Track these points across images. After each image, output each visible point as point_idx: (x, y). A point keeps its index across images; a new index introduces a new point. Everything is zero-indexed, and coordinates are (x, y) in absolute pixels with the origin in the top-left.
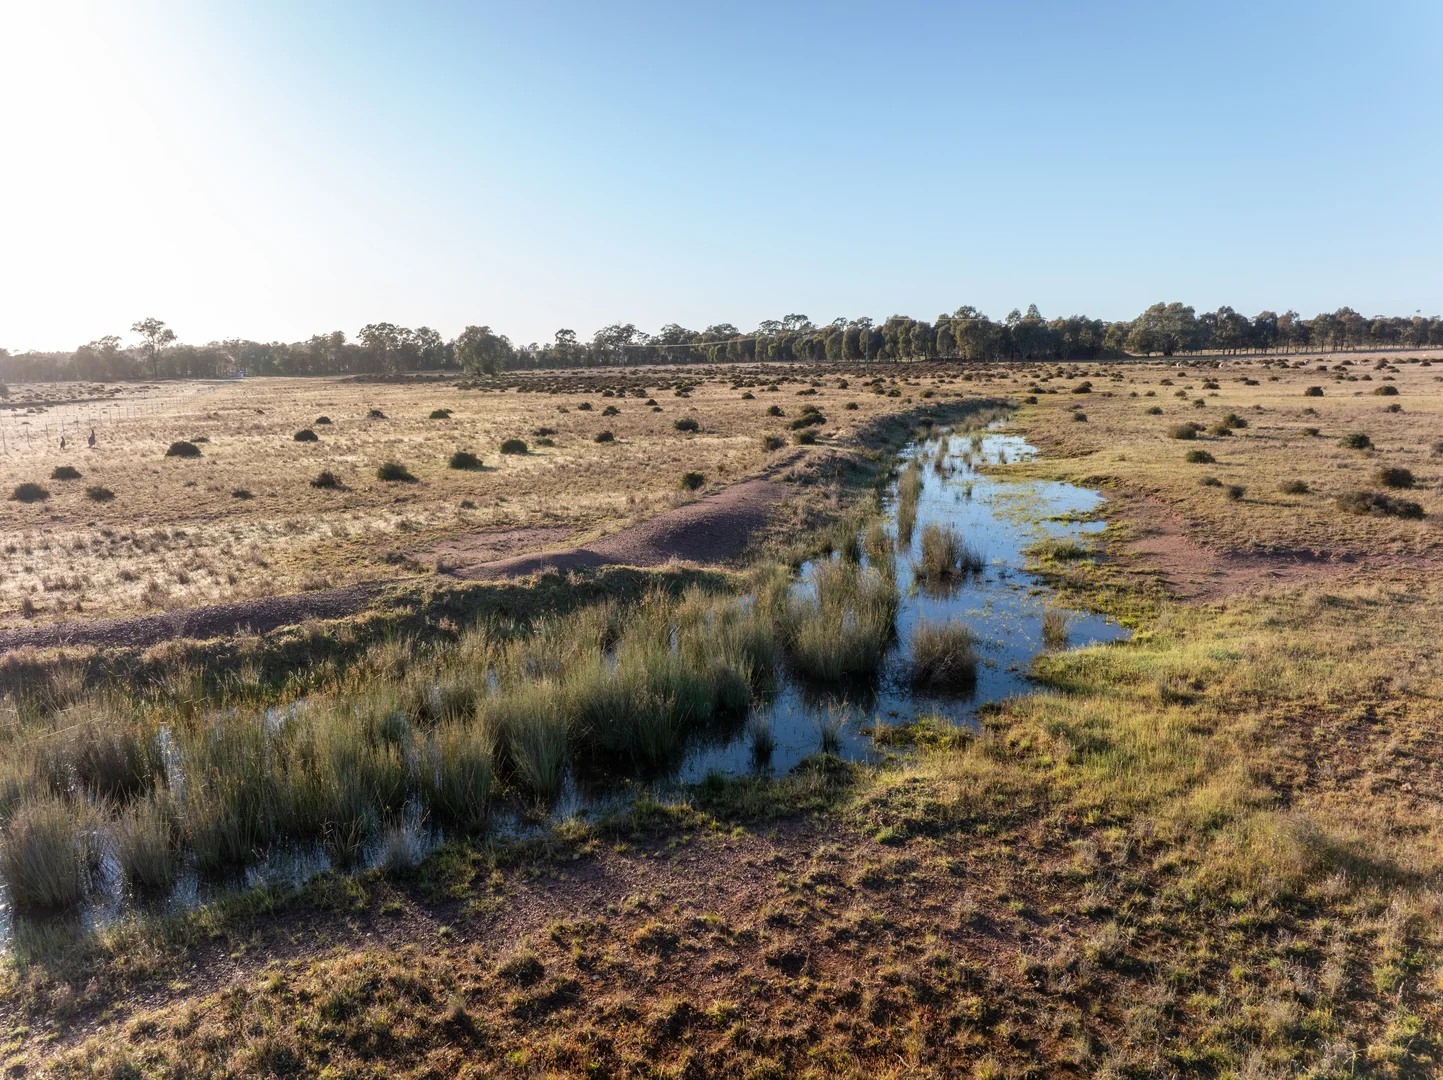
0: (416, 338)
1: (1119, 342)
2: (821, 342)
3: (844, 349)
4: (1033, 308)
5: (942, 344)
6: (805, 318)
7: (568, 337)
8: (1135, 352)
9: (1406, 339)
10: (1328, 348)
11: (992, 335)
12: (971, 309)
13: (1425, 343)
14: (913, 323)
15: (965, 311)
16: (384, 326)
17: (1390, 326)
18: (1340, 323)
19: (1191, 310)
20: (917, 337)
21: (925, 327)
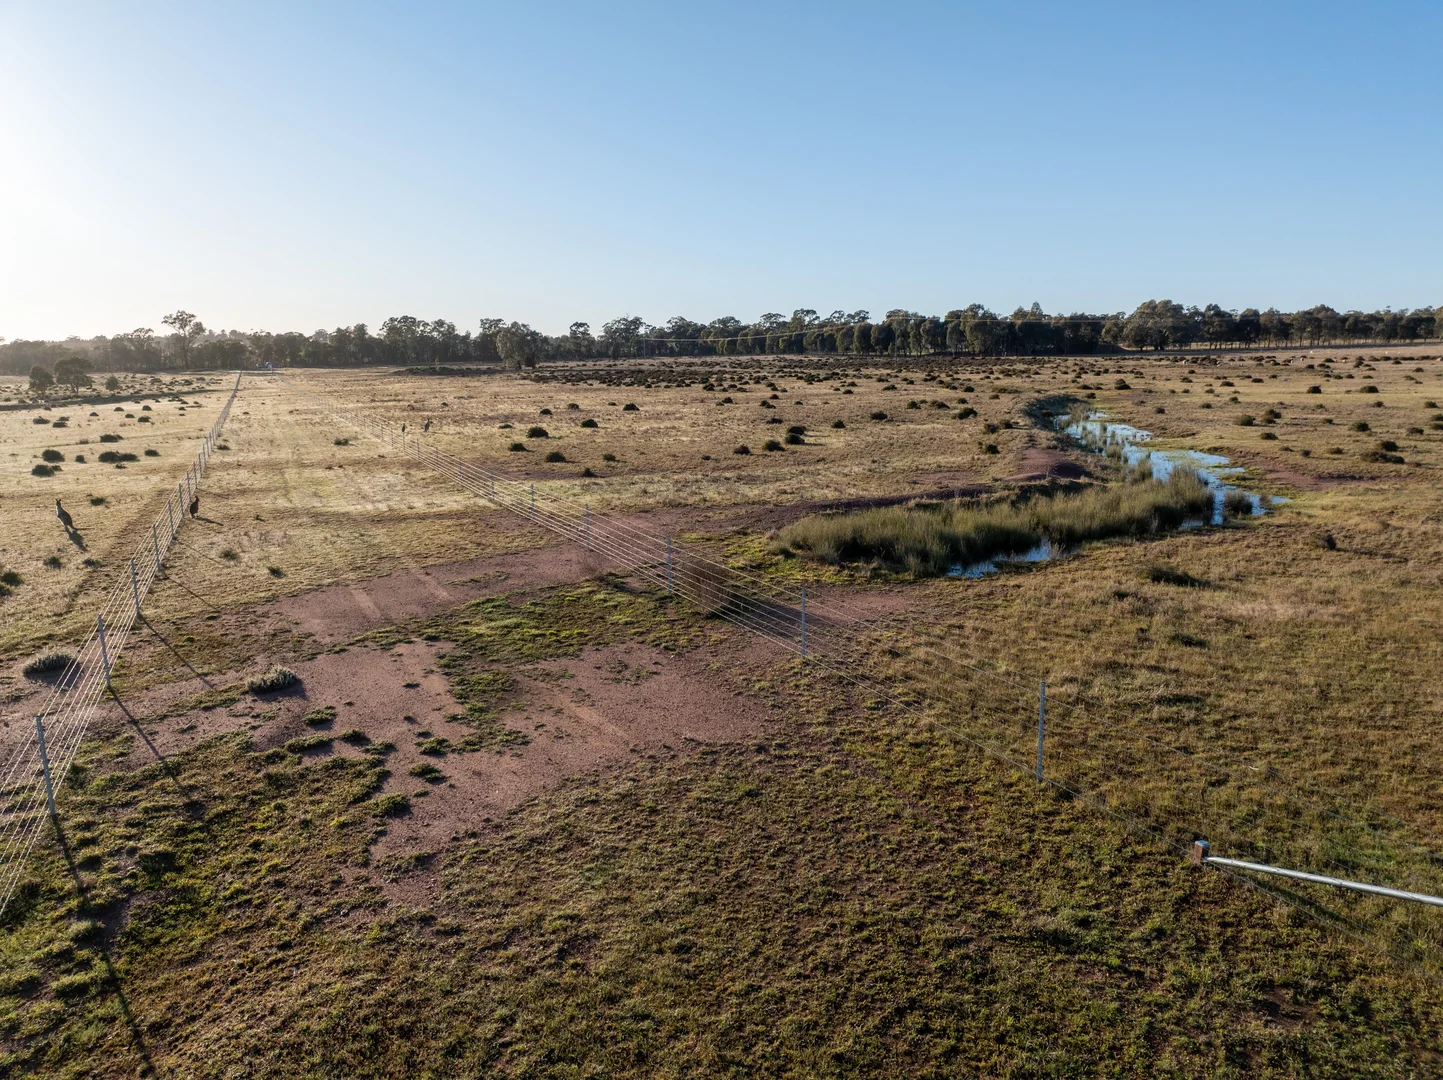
0: (433, 330)
1: (1115, 338)
2: (831, 336)
3: (855, 344)
4: (1036, 305)
5: (951, 338)
6: (814, 312)
7: (581, 329)
8: (1129, 346)
9: (1377, 334)
10: (1306, 343)
11: (998, 331)
12: (979, 307)
13: (1395, 337)
14: (923, 320)
15: (975, 308)
16: (405, 318)
17: (1363, 322)
18: (1317, 319)
19: (1180, 307)
20: (927, 332)
21: (935, 322)
